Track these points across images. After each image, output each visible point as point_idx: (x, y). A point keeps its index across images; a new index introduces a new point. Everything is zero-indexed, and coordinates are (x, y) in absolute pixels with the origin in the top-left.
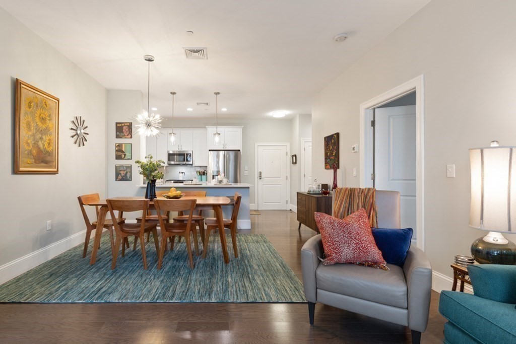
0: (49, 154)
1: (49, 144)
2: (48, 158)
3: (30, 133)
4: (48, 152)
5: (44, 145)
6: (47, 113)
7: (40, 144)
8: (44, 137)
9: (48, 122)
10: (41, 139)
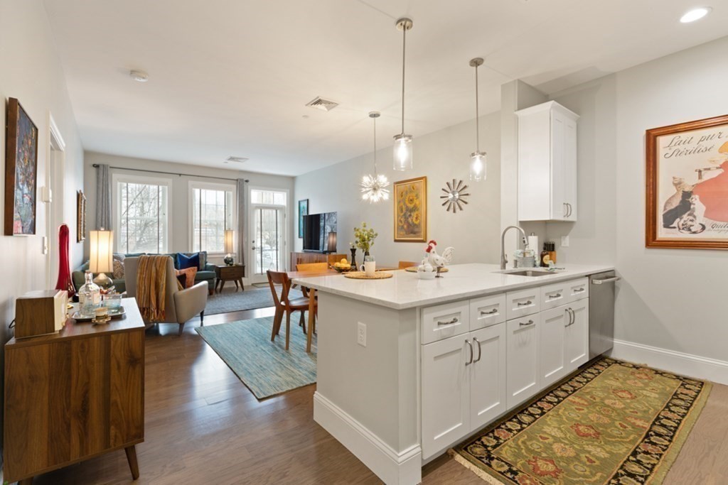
0: (418, 226)
1: (417, 218)
2: (416, 230)
3: (402, 214)
4: (416, 225)
5: (412, 220)
6: (414, 195)
7: (410, 220)
8: (412, 214)
9: (415, 201)
10: (410, 215)
